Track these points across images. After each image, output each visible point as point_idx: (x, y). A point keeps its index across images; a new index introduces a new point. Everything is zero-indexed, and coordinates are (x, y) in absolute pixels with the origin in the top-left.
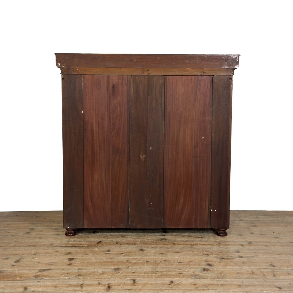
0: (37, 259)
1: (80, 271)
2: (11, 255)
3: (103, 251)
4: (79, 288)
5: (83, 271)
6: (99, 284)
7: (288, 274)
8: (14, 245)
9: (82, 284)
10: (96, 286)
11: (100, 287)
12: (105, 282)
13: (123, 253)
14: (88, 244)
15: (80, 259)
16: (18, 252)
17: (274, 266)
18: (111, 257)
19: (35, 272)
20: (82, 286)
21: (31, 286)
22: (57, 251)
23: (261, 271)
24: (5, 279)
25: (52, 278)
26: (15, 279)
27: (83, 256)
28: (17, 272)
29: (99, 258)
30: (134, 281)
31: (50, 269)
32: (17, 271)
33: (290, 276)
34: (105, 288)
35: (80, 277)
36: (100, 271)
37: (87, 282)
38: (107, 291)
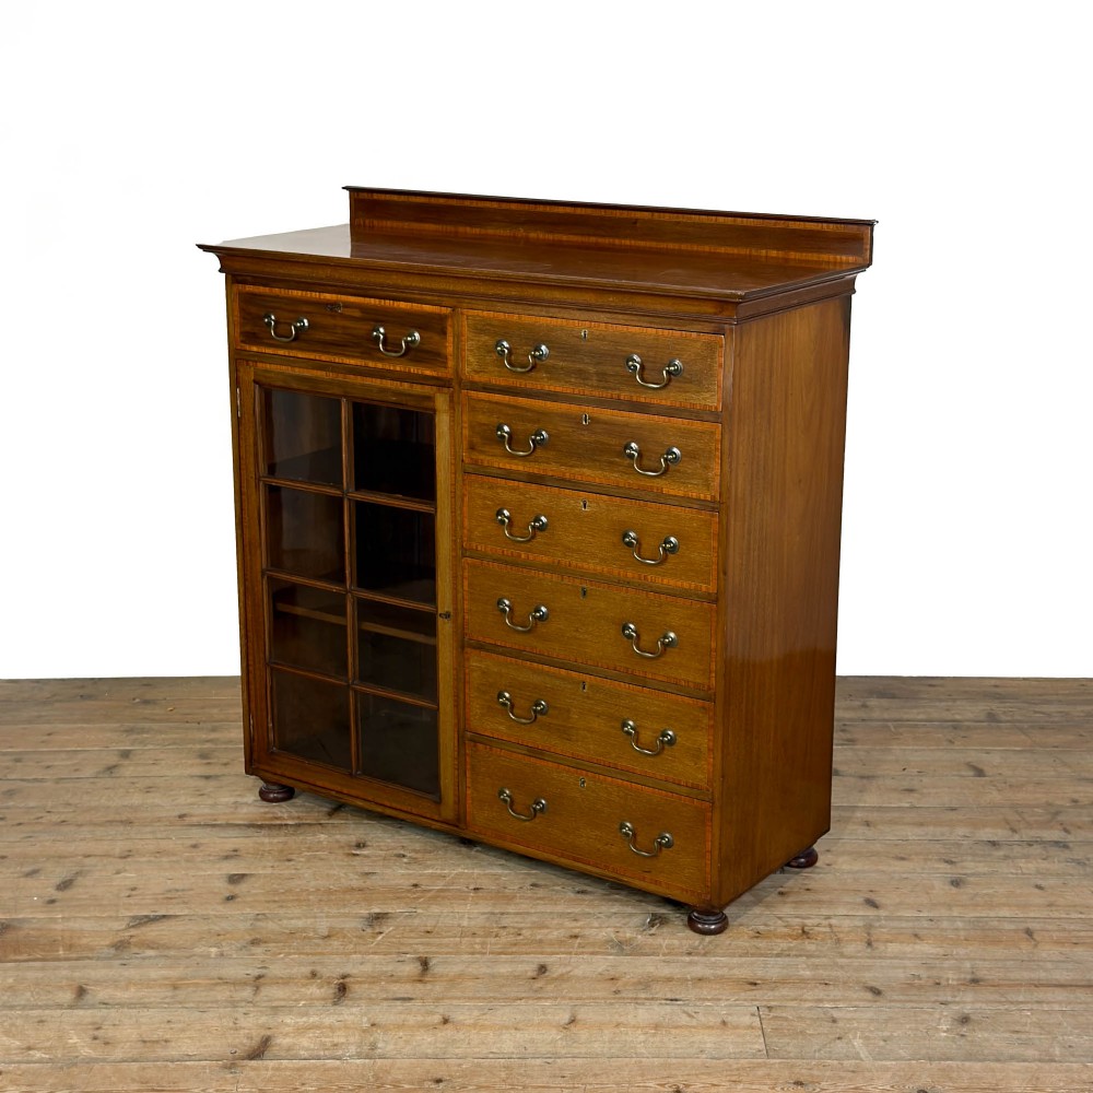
0: (130, 877)
1: (259, 924)
2: (49, 858)
3: (342, 847)
4: (247, 993)
5: (271, 925)
6: (314, 974)
8: (63, 817)
9: (259, 977)
10: (304, 985)
11: (314, 990)
13: (404, 856)
14: (299, 818)
15: (265, 876)
16: (71, 848)
18: (367, 870)
19: (116, 926)
20: (258, 981)
21: (98, 982)
22: (195, 846)
24: (21, 953)
25: (166, 953)
27: (276, 864)
28: (59, 927)
29: (328, 875)
30: (425, 963)
31: (164, 916)
32: (61, 922)
34: (330, 991)
35: (255, 949)
36: (323, 926)
38: (335, 1004)
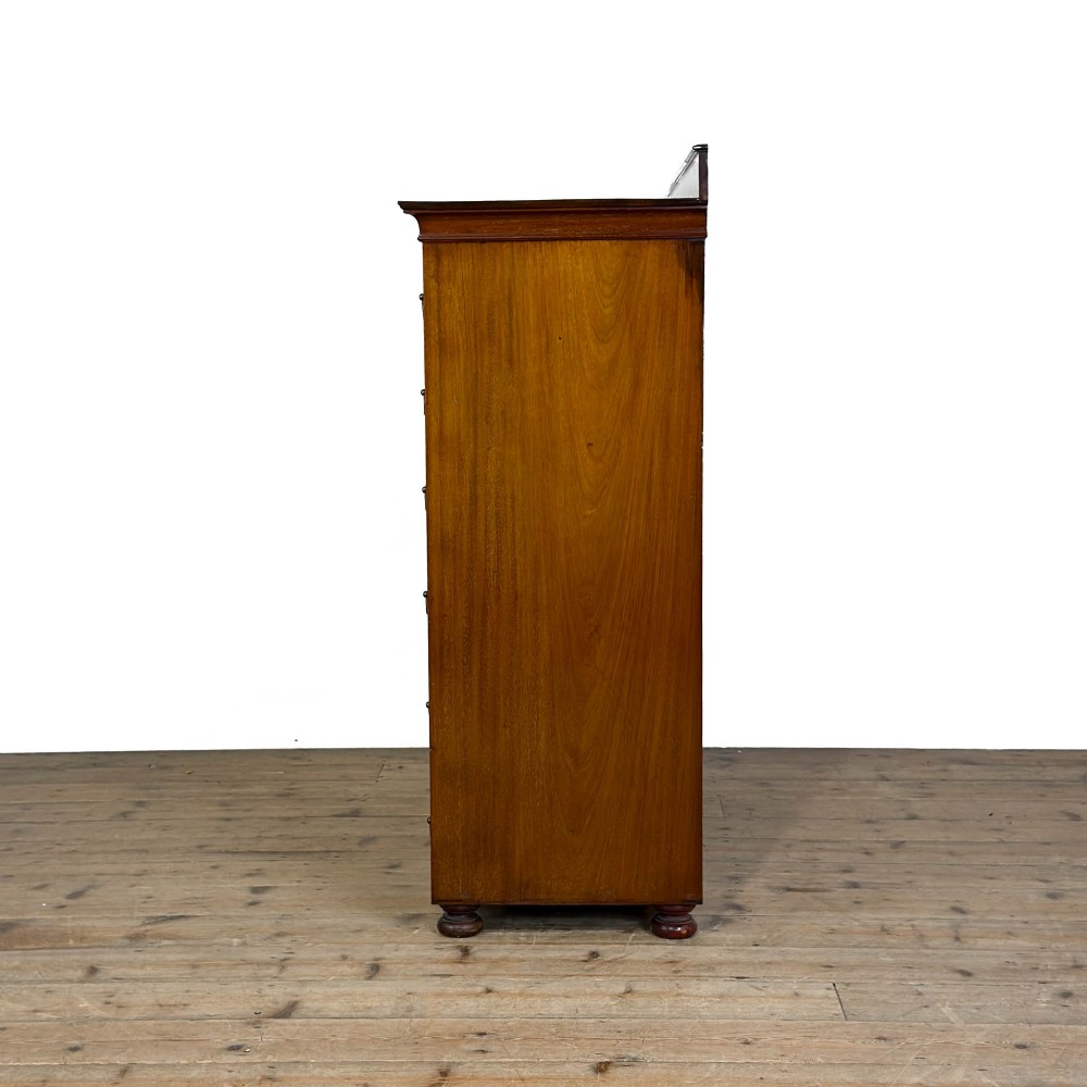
6: (344, 958)
7: (1010, 933)
9: (285, 959)
10: (335, 965)
11: (345, 969)
12: (367, 954)
17: (962, 912)
20: (283, 964)
23: (913, 926)
24: (28, 944)
25: (183, 942)
26: (61, 944)
28: (69, 924)
30: (466, 950)
33: (1011, 942)
34: (363, 970)
35: (280, 940)
37: (302, 954)
38: (370, 978)
